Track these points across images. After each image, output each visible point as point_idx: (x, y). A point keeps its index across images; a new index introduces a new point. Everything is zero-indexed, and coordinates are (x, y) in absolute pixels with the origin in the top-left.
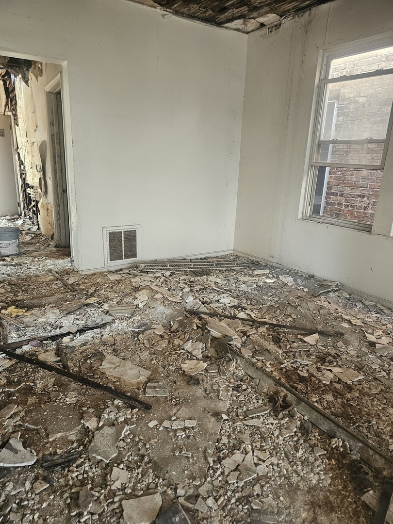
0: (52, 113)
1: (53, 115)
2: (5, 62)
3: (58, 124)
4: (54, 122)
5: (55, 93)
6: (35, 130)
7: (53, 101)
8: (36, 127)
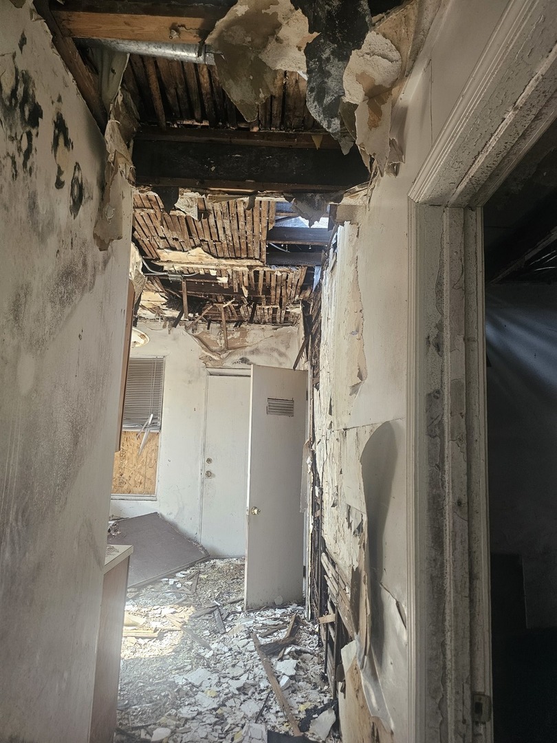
0: (439, 292)
1: (439, 304)
2: (257, 98)
3: (467, 340)
4: (447, 335)
5: (454, 206)
6: (355, 389)
7: (446, 239)
8: (360, 376)
